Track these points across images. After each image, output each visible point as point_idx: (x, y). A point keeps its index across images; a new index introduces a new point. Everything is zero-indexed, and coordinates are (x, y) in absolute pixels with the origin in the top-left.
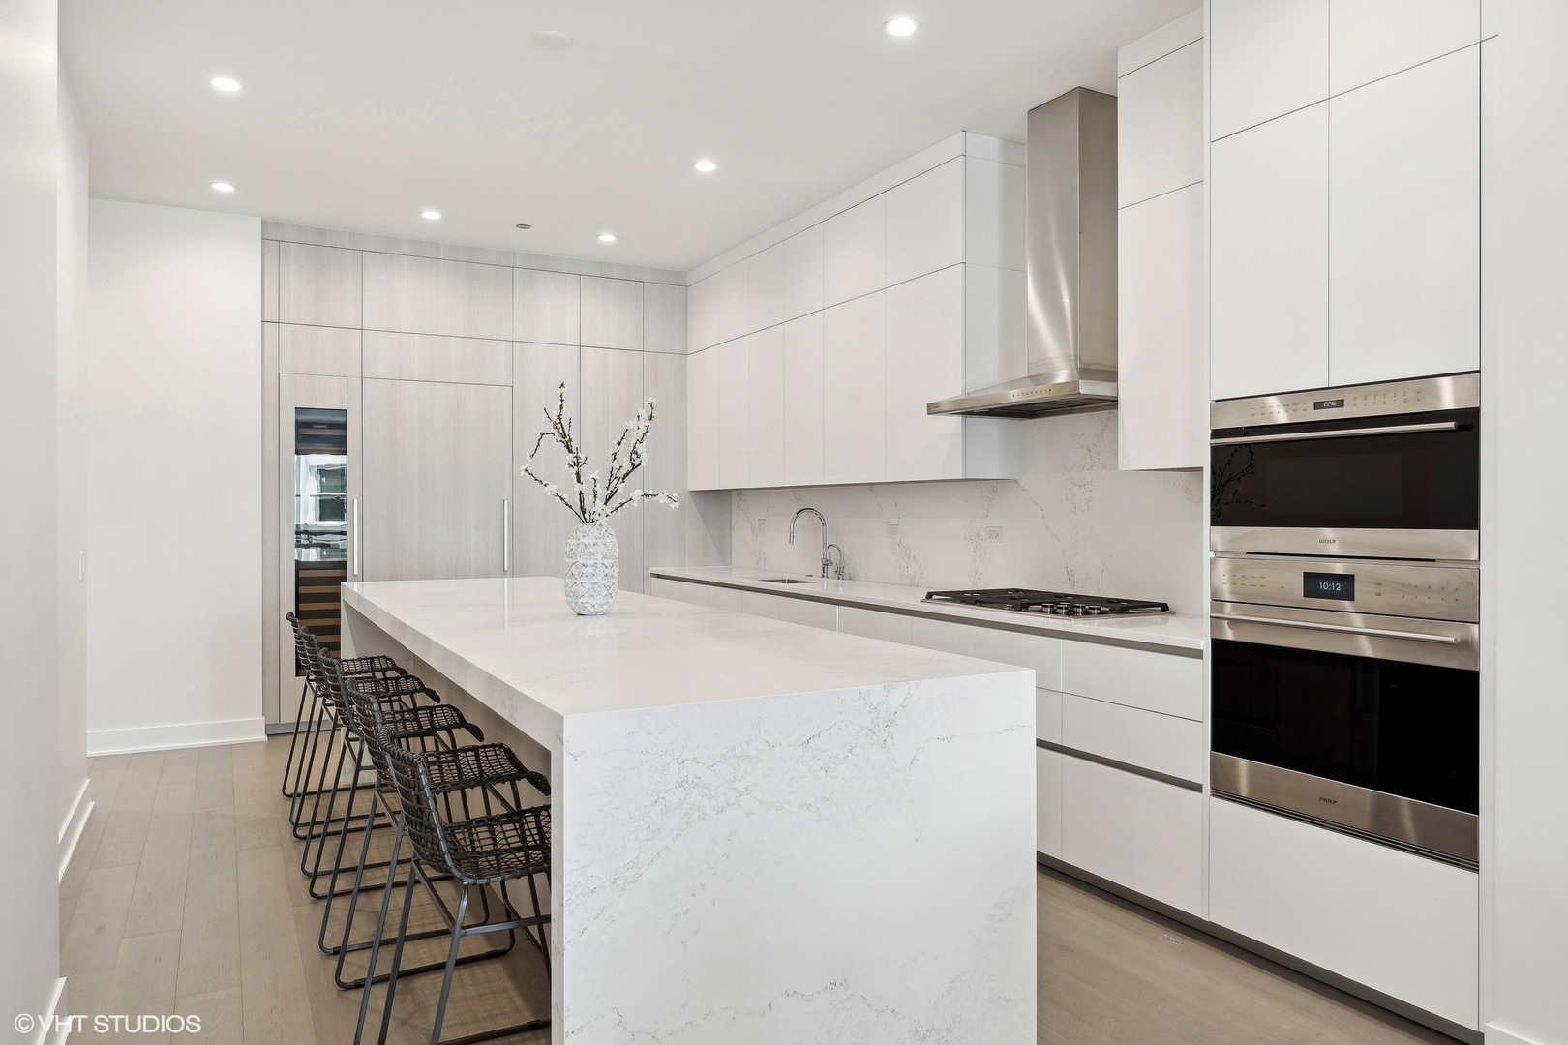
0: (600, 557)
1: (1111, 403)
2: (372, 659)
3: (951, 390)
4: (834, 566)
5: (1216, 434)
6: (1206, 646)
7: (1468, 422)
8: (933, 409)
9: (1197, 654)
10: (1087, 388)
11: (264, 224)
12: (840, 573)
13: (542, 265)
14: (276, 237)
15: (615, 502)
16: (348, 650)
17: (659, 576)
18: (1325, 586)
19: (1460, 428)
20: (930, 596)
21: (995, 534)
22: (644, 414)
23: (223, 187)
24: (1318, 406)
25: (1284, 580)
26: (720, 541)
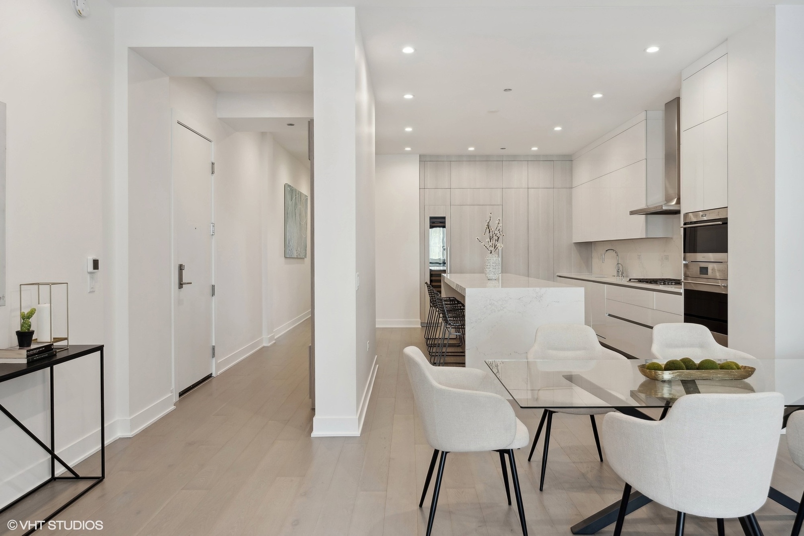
0: (491, 263)
2: (450, 298)
4: (621, 272)
5: (685, 223)
6: (682, 291)
7: (725, 222)
8: (631, 213)
9: (680, 294)
11: (420, 156)
13: (514, 159)
14: (424, 160)
16: (444, 295)
17: (560, 277)
18: (703, 271)
19: (723, 224)
20: (630, 280)
21: (667, 258)
23: (408, 149)
24: (702, 216)
25: (695, 269)
26: (587, 263)
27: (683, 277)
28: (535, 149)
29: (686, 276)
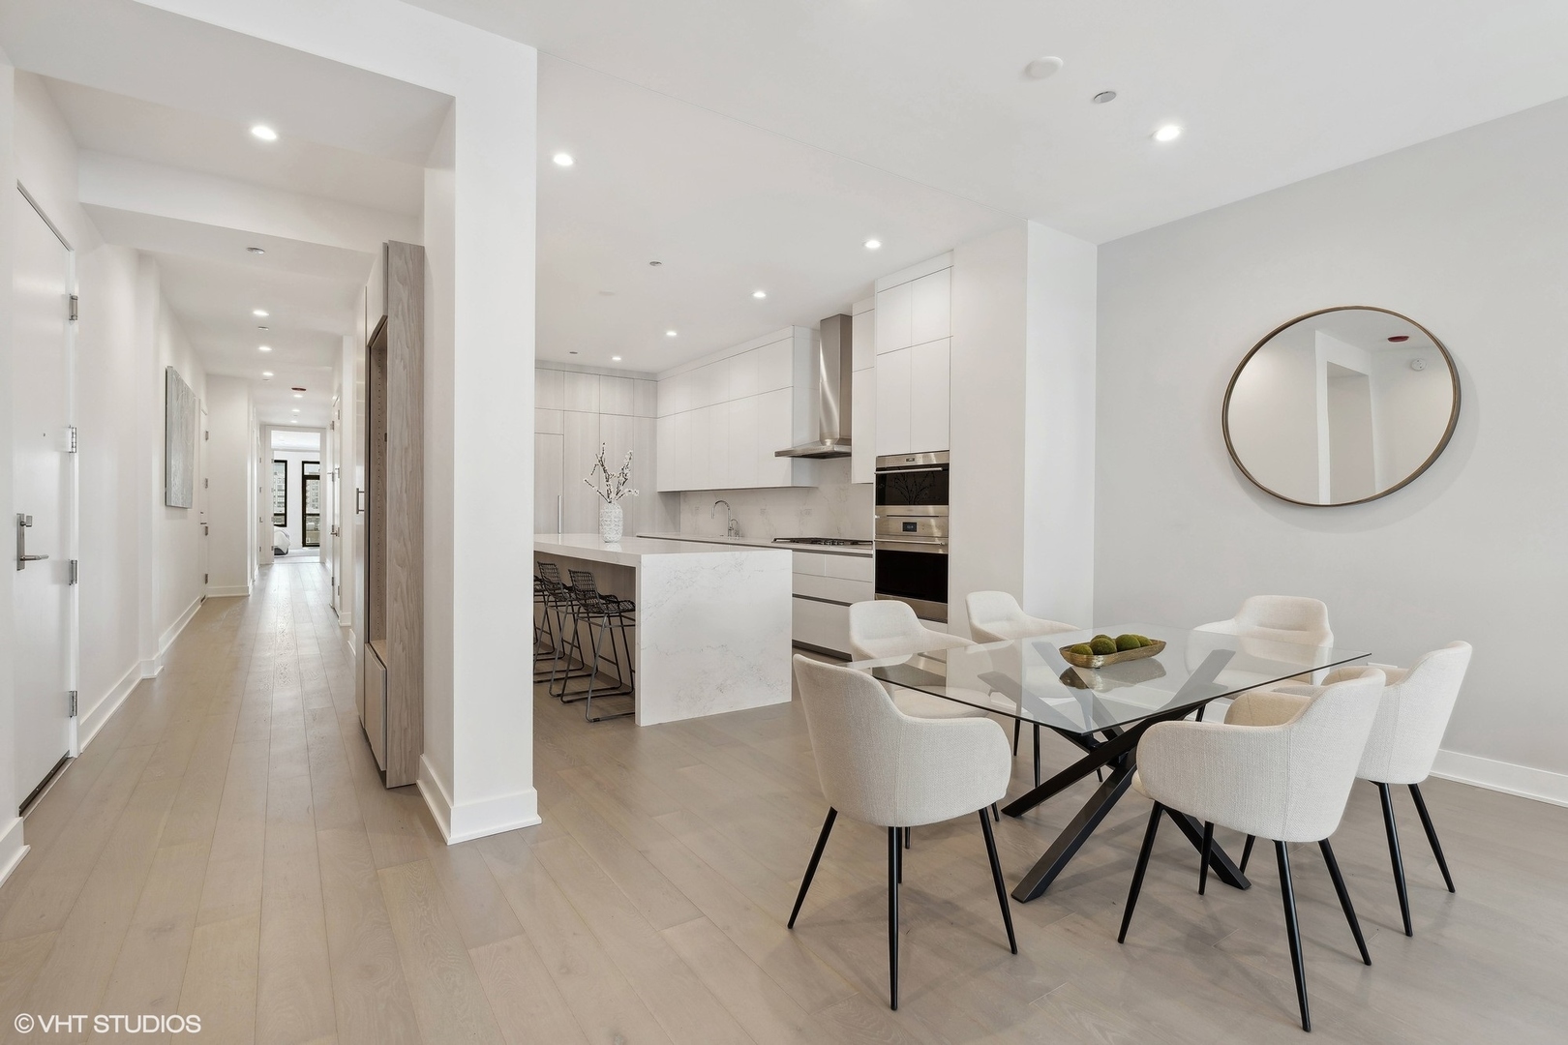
1: (849, 455)
3: (786, 446)
5: (878, 470)
6: (873, 552)
7: (946, 467)
8: (779, 454)
9: (870, 556)
10: (837, 449)
12: (737, 534)
13: (580, 370)
15: (620, 495)
18: (909, 527)
19: (942, 470)
20: (776, 539)
21: (809, 513)
22: (628, 457)
24: (907, 460)
25: (896, 526)
26: (674, 519)
27: (874, 535)
28: (617, 359)
29: (879, 533)
